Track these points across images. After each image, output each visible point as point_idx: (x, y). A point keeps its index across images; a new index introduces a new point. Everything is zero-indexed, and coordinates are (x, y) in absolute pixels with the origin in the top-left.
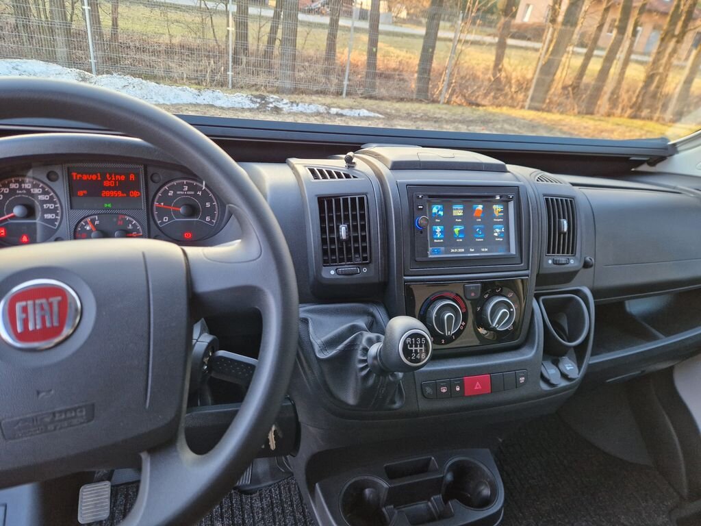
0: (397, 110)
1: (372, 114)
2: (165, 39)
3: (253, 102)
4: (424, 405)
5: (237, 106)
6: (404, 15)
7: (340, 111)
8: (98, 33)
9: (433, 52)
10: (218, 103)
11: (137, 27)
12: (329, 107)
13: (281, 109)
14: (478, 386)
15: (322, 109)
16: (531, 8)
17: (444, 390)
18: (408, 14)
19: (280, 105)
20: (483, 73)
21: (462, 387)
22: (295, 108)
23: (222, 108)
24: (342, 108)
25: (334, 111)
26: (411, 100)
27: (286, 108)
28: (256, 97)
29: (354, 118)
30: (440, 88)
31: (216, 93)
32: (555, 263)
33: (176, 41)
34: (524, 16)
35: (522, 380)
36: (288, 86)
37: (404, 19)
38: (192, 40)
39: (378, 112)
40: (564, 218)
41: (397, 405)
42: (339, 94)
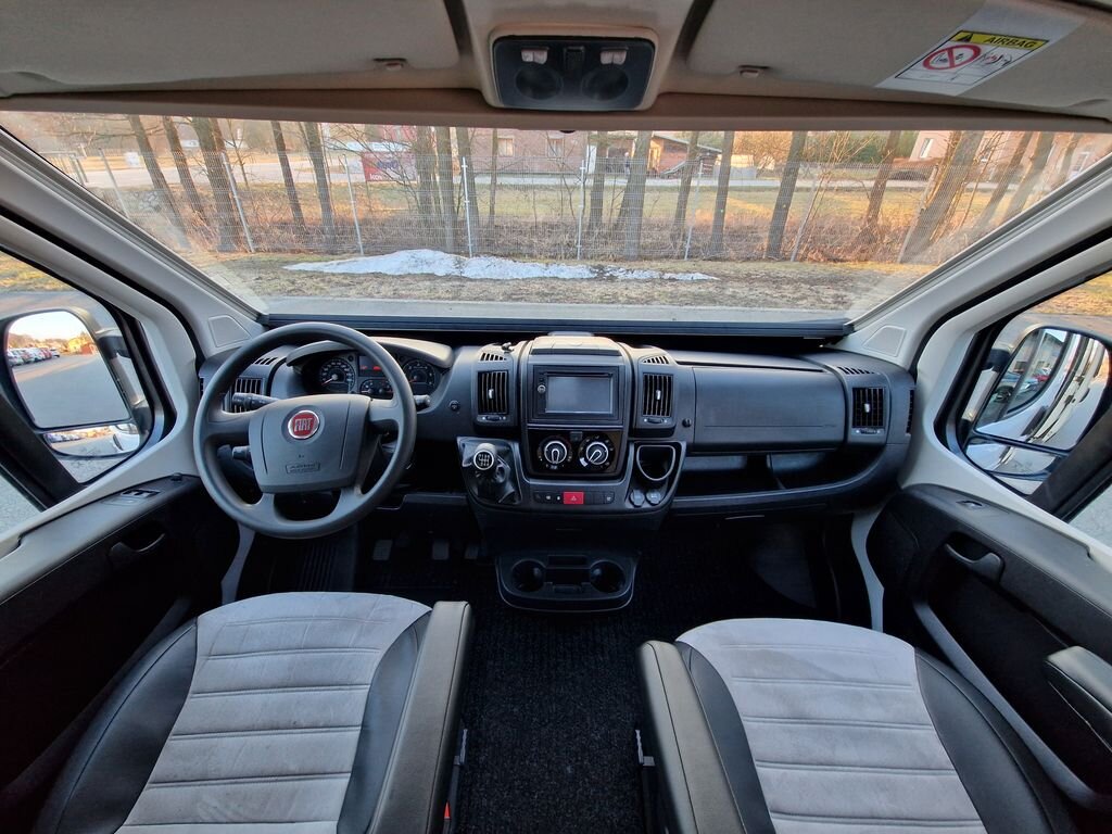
0: (738, 271)
1: (706, 277)
2: (531, 220)
3: (591, 272)
4: (533, 505)
5: (578, 276)
6: (771, 167)
7: (674, 276)
8: (476, 221)
9: (787, 209)
10: (562, 275)
11: (511, 210)
12: (664, 272)
13: (616, 278)
14: (574, 499)
15: (656, 275)
16: (931, 141)
17: (549, 498)
18: (776, 166)
19: (616, 274)
20: (853, 223)
21: (562, 499)
22: (630, 276)
23: (564, 279)
24: (676, 273)
25: (667, 276)
26: (759, 259)
27: (620, 275)
28: (595, 268)
29: (687, 282)
30: (793, 244)
31: (561, 267)
32: (649, 421)
33: (540, 219)
34: (922, 152)
35: (609, 499)
36: (632, 254)
37: (771, 171)
38: (554, 218)
39: (716, 275)
40: (660, 389)
41: (517, 503)
42: (680, 257)
